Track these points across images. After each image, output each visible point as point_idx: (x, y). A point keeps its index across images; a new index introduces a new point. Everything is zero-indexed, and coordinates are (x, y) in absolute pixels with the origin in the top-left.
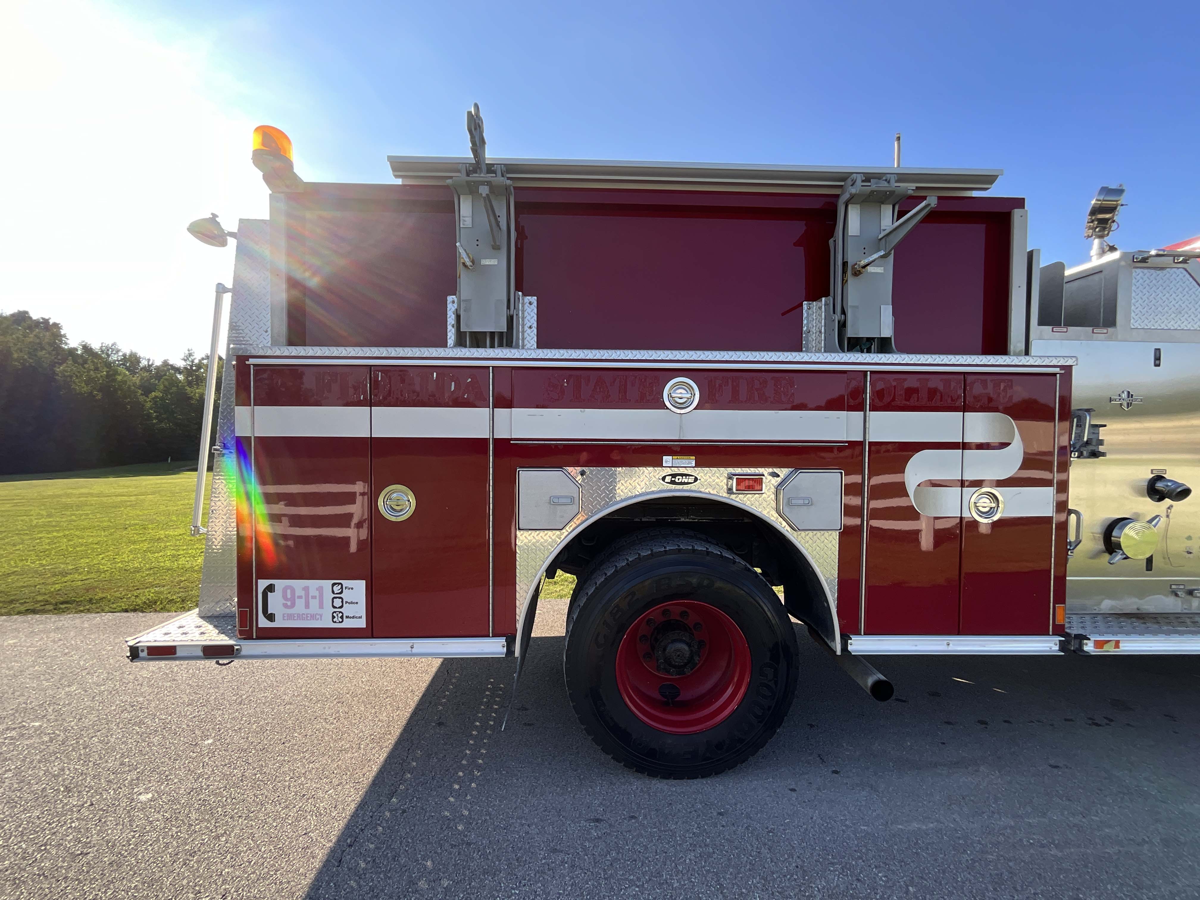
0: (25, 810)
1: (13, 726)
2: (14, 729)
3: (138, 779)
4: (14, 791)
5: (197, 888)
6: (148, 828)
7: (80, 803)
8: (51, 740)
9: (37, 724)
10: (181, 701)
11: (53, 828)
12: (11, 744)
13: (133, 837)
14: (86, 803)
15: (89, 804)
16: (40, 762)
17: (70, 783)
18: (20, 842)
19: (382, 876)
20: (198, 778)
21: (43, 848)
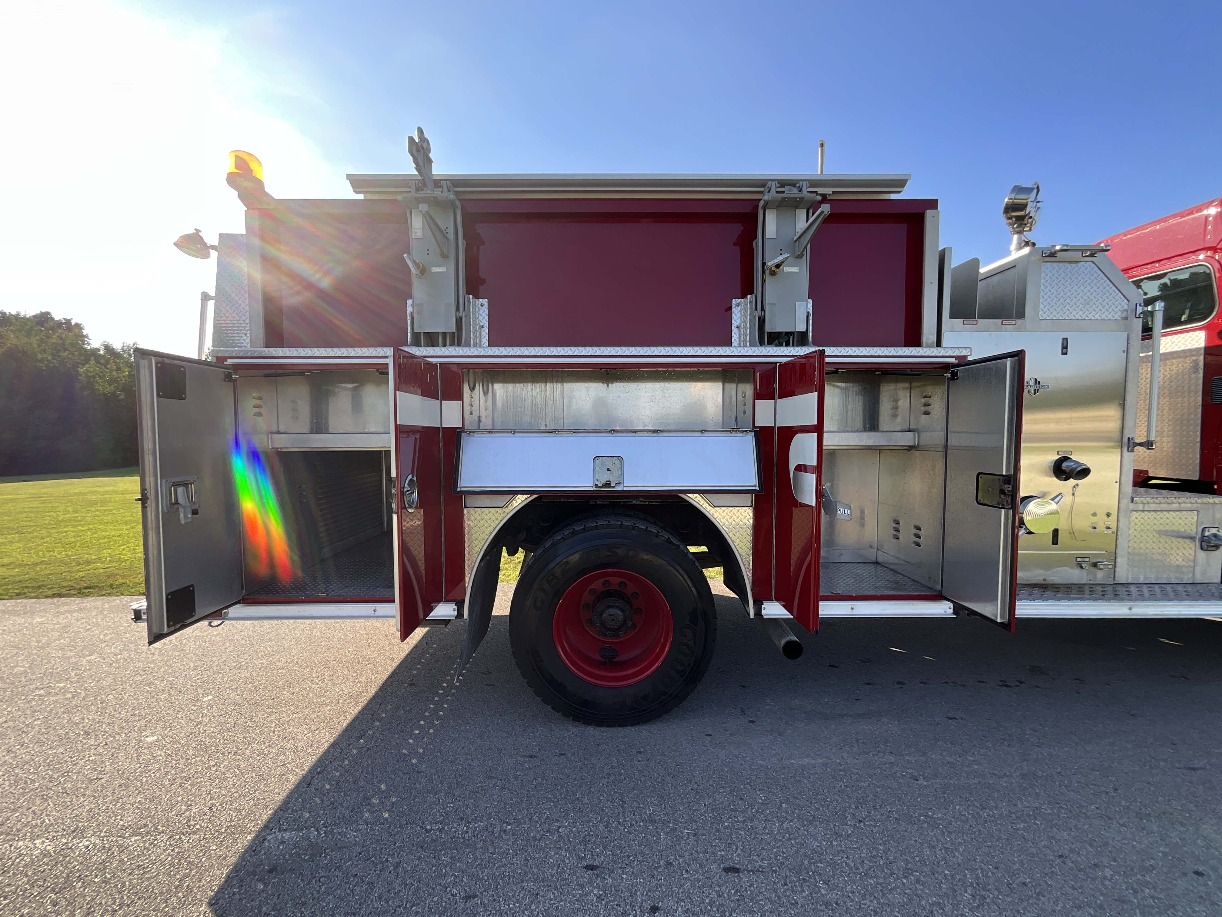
0: (51, 748)
1: (41, 687)
2: (42, 688)
3: (146, 726)
4: (42, 734)
5: (189, 803)
6: (152, 761)
7: (96, 743)
8: (73, 697)
9: (62, 685)
10: (188, 667)
11: (74, 761)
12: (40, 700)
13: (140, 767)
14: (102, 743)
15: (104, 743)
16: (63, 713)
17: (89, 729)
18: (48, 770)
19: (342, 794)
20: (197, 725)
21: (66, 774)
